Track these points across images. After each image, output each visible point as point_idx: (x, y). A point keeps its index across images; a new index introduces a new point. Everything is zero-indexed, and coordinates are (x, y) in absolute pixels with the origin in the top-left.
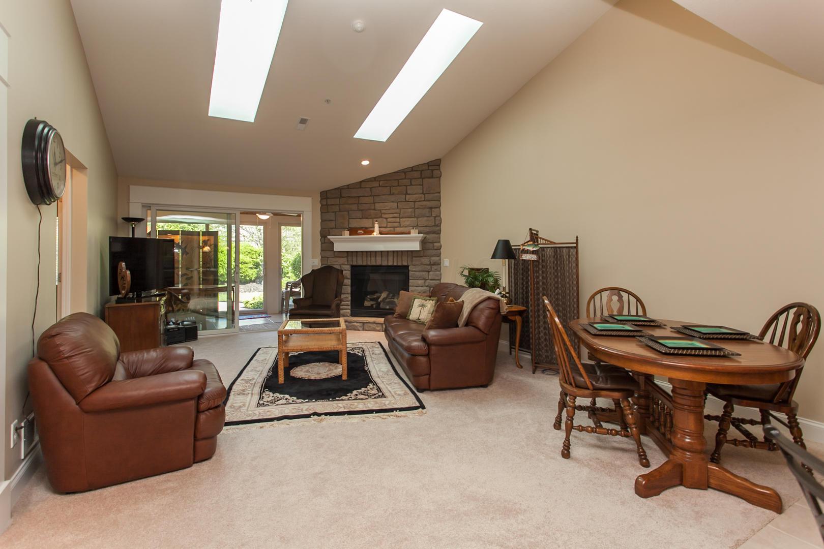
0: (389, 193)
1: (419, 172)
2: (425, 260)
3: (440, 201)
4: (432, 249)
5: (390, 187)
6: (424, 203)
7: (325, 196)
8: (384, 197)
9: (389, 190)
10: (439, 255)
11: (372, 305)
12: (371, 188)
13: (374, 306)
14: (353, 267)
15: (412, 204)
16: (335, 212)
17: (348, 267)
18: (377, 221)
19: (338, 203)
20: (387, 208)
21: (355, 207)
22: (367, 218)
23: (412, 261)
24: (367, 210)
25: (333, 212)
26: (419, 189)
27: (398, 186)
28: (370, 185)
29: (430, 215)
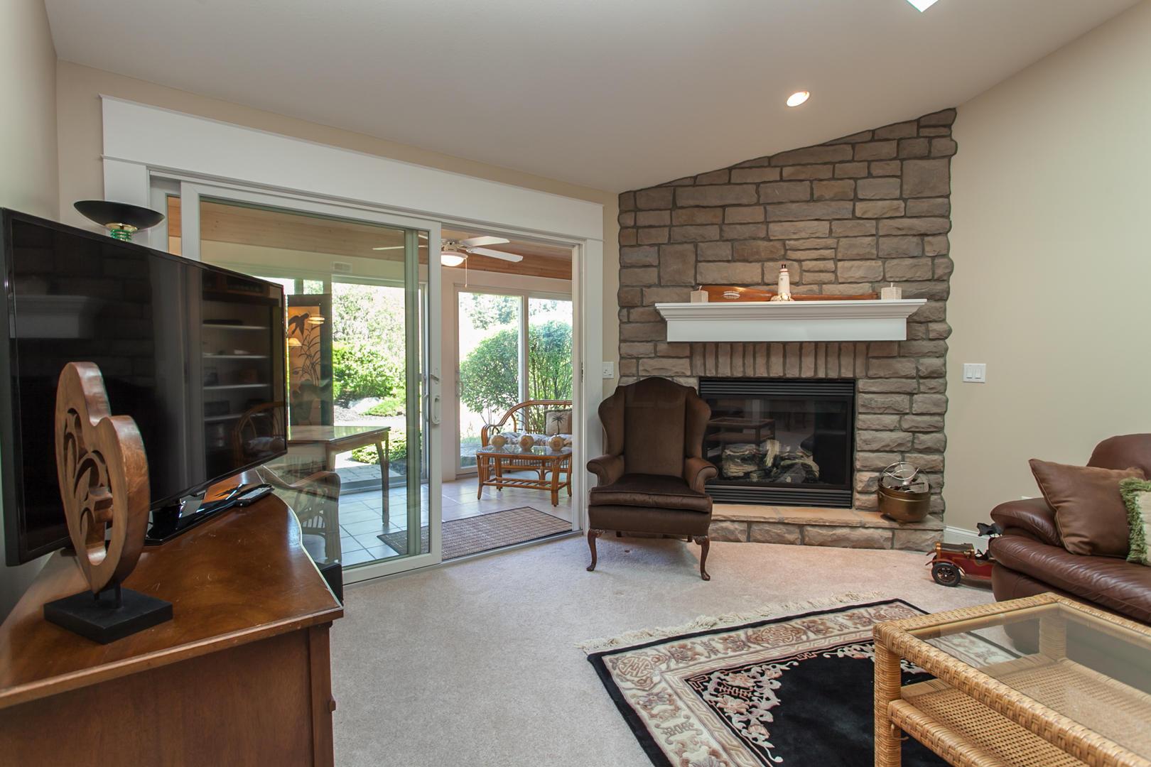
0: (808, 197)
1: (894, 143)
2: (906, 366)
3: (948, 217)
4: (923, 339)
5: (812, 181)
6: (907, 222)
7: (632, 202)
8: (794, 206)
9: (809, 189)
10: (942, 354)
11: (747, 474)
12: (758, 185)
13: (755, 478)
14: (705, 381)
15: (870, 226)
16: (659, 245)
17: (694, 383)
18: (784, 266)
19: (668, 223)
20: (803, 235)
21: (713, 232)
22: (746, 261)
23: (867, 368)
25: (651, 245)
26: (892, 187)
27: (833, 178)
28: (755, 176)
29: (920, 253)
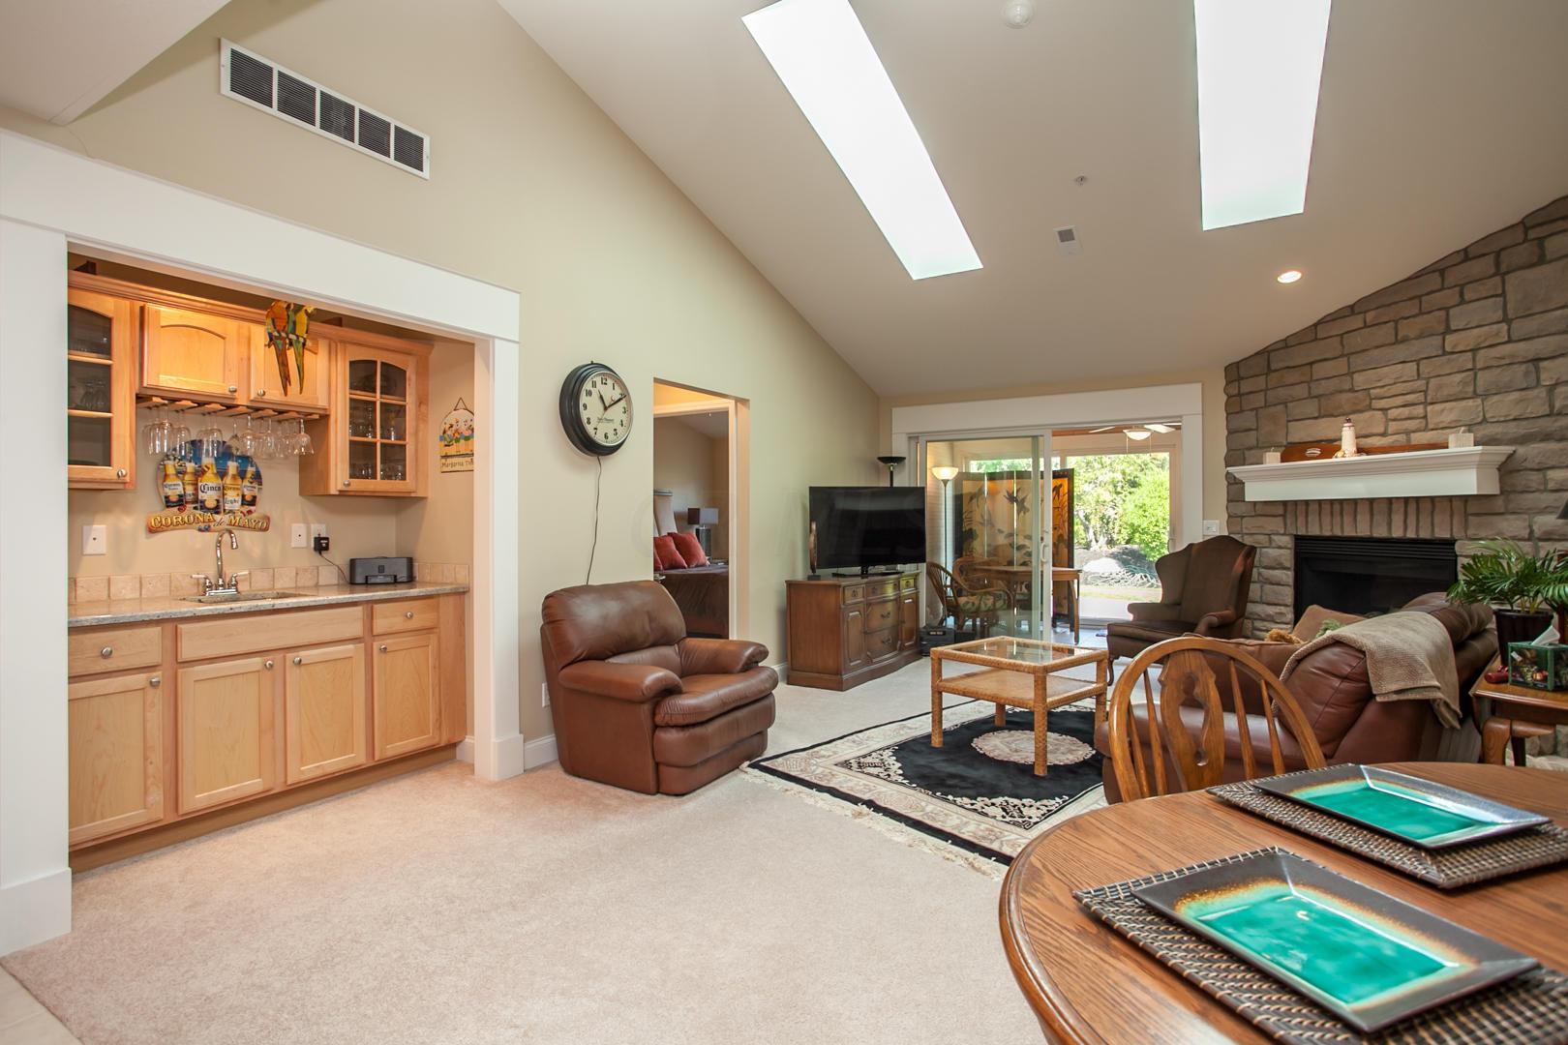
0: (1392, 339)
1: (1491, 258)
2: (1511, 525)
4: (1536, 491)
5: (1396, 322)
6: (1508, 348)
7: (1235, 373)
8: (1376, 352)
9: (1393, 332)
12: (1342, 335)
14: (1300, 541)
15: (1466, 360)
16: (1256, 409)
17: (1287, 541)
18: (1349, 421)
19: (1264, 387)
20: (1388, 381)
21: (1300, 391)
22: (1332, 416)
24: (1332, 394)
25: (1252, 410)
26: (1491, 309)
27: (1421, 313)
28: (1337, 329)
29: (1534, 384)
